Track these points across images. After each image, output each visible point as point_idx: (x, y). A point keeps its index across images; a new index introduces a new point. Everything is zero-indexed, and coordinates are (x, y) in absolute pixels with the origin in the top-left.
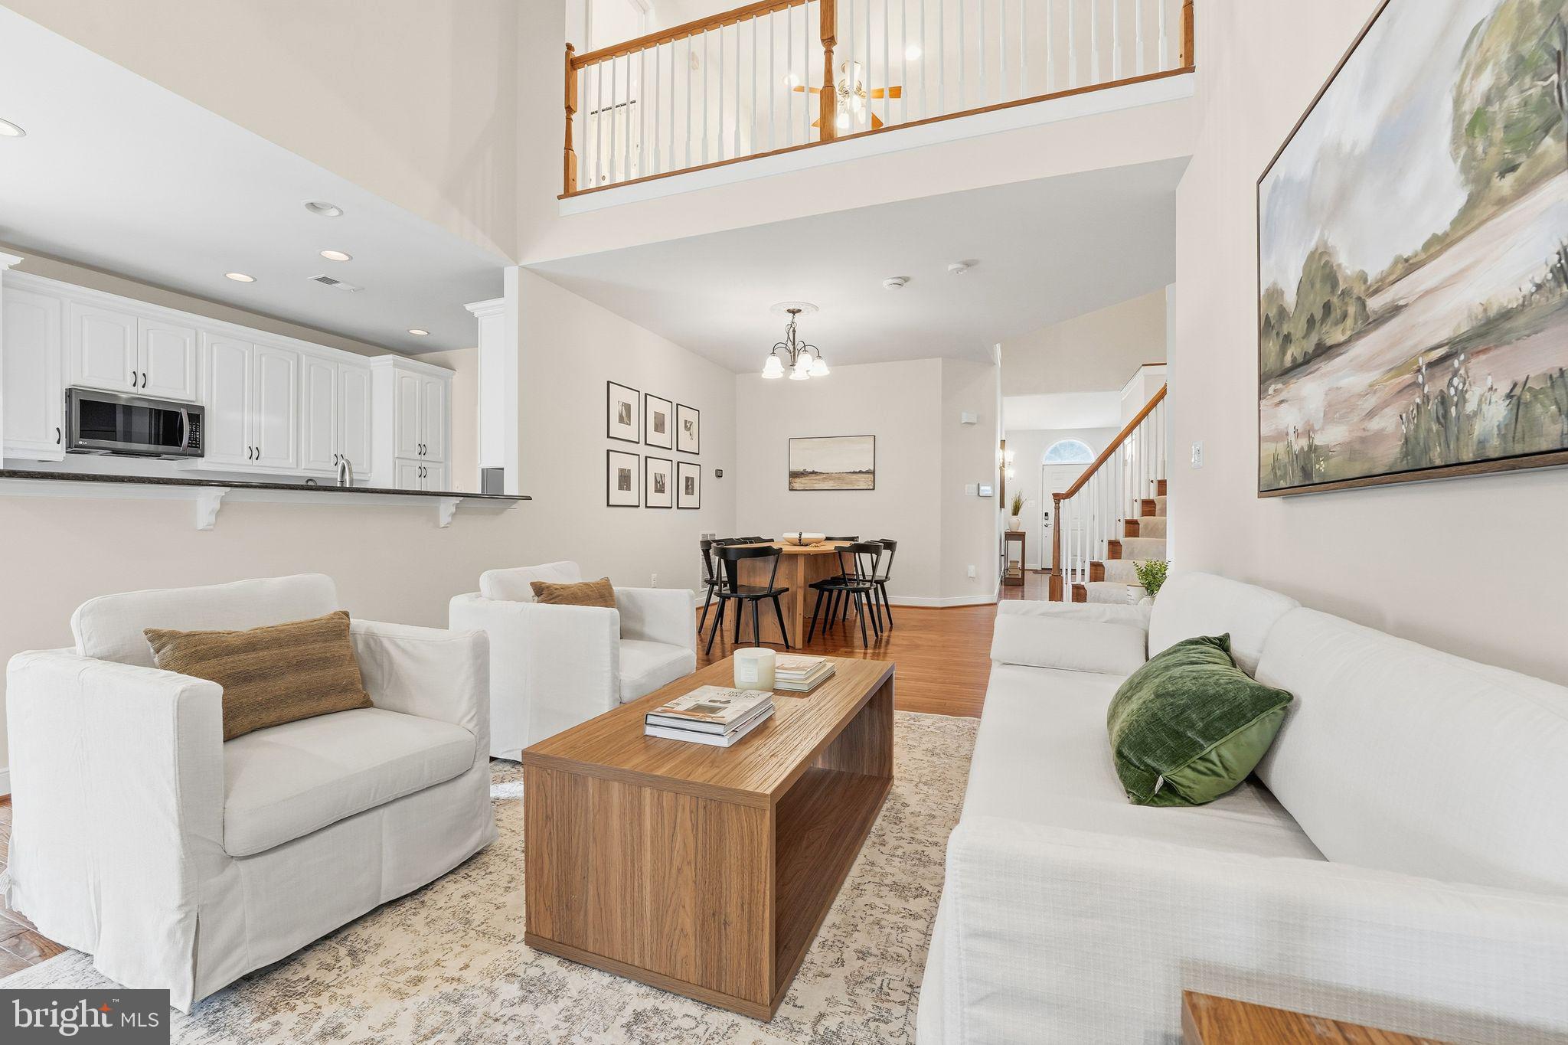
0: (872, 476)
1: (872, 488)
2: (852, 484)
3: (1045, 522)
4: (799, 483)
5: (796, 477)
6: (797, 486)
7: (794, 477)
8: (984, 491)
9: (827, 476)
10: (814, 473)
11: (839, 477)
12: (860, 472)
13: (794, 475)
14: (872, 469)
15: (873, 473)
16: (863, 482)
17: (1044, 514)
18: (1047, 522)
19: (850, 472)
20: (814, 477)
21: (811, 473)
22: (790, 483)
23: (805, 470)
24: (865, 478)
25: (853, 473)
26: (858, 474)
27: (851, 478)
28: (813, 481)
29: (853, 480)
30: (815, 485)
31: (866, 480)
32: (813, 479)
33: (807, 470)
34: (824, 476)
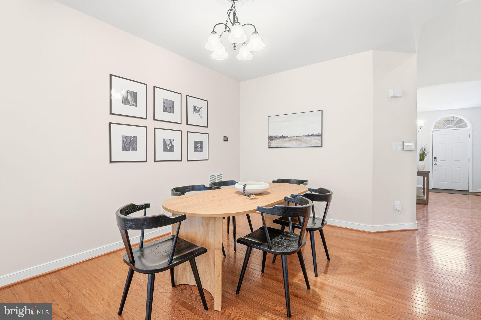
0: (320, 138)
1: (320, 145)
2: (307, 143)
3: (434, 162)
4: (274, 143)
5: (273, 140)
6: (272, 145)
7: (271, 140)
8: (407, 146)
9: (291, 139)
10: (282, 137)
11: (298, 139)
12: (312, 135)
13: (271, 138)
14: (320, 133)
15: (322, 135)
16: (315, 141)
17: (434, 158)
18: (435, 162)
19: (306, 136)
20: (282, 139)
21: (281, 137)
22: (269, 143)
23: (277, 136)
24: (316, 139)
25: (307, 136)
26: (311, 137)
27: (306, 139)
28: (282, 142)
29: (307, 141)
30: (284, 144)
31: (317, 140)
32: (282, 141)
33: (278, 135)
34: (289, 139)
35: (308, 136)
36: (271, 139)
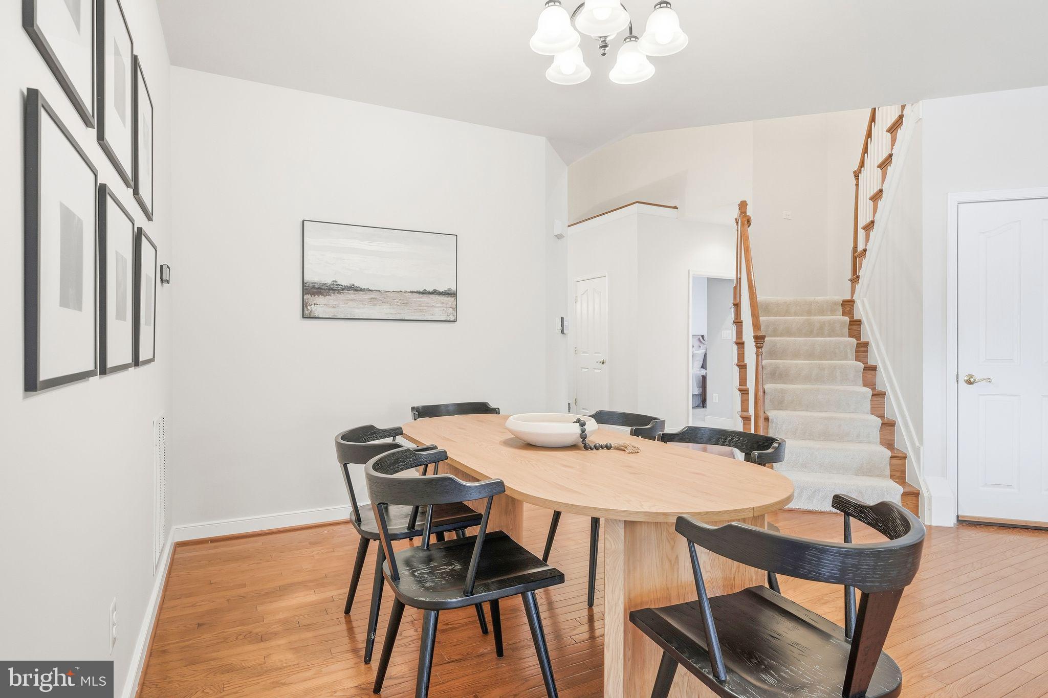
4: (320, 305)
7: (313, 294)
10: (352, 288)
12: (435, 292)
14: (453, 288)
15: (455, 295)
19: (419, 292)
20: (351, 295)
21: (348, 288)
22: (304, 305)
23: (334, 283)
24: (443, 303)
25: (423, 293)
26: (432, 296)
27: (420, 301)
28: (351, 303)
29: (422, 305)
30: (357, 311)
31: (445, 305)
32: (352, 300)
33: (339, 283)
34: (373, 295)
35: (425, 293)
36: (315, 290)
